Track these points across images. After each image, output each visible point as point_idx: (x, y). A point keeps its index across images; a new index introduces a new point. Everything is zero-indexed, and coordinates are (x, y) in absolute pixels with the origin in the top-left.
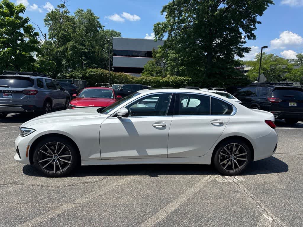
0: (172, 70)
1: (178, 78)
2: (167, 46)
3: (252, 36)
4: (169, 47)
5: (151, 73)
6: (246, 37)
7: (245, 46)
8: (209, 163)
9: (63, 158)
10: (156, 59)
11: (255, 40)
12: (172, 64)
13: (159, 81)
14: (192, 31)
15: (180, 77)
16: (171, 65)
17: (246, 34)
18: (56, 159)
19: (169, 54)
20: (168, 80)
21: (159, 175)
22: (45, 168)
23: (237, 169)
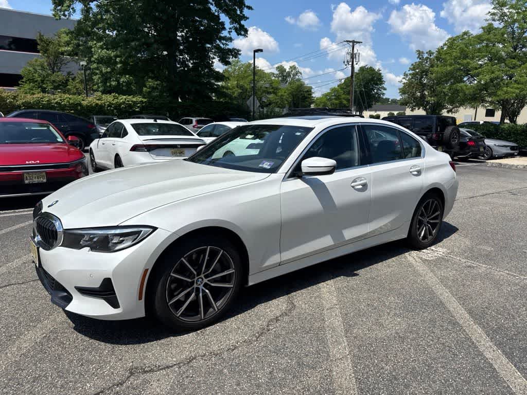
0: (105, 82)
1: (120, 98)
2: (82, 30)
3: (242, 31)
4: (88, 34)
5: (41, 87)
6: (233, 31)
7: (231, 46)
8: (406, 235)
10: (48, 57)
11: (247, 37)
12: (104, 70)
13: (80, 104)
14: (140, 6)
15: (125, 97)
16: (101, 71)
17: (232, 26)
18: (201, 287)
19: (93, 50)
20: (99, 102)
21: (355, 272)
22: (182, 315)
23: (430, 237)
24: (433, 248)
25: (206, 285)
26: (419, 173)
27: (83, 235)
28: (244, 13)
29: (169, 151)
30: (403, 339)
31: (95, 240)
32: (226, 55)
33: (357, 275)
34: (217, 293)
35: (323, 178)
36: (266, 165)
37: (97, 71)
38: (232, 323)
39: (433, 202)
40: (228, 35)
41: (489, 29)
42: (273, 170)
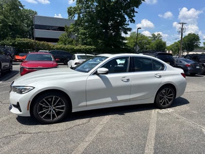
3: (133, 21)
4: (79, 25)
5: (64, 43)
6: (129, 21)
7: (128, 27)
8: (153, 102)
9: (58, 108)
10: (68, 33)
12: (82, 37)
13: (74, 49)
15: (88, 46)
18: (52, 110)
19: (80, 30)
20: (80, 48)
22: (44, 118)
23: (167, 104)
25: (54, 110)
26: (160, 77)
27: (17, 88)
28: (134, 15)
32: (126, 30)
34: (58, 113)
40: (127, 23)
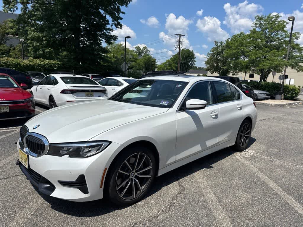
0: (35, 51)
1: (45, 61)
2: (21, 20)
3: (119, 26)
4: (25, 23)
6: (114, 25)
7: (112, 34)
8: (234, 144)
9: (142, 174)
12: (35, 44)
14: (59, 8)
15: (48, 61)
16: (33, 45)
17: (113, 22)
18: (133, 178)
19: (28, 32)
20: (32, 63)
21: (211, 166)
22: (124, 196)
23: (245, 144)
24: (247, 150)
25: (136, 177)
26: (241, 109)
27: (63, 147)
28: (119, 16)
29: (84, 93)
30: (252, 205)
31: (71, 150)
32: (110, 39)
33: (212, 167)
34: (142, 181)
35: (196, 111)
36: (164, 103)
37: (31, 45)
38: (151, 199)
39: (247, 125)
40: (111, 28)
41: (254, 32)
42: (170, 106)
